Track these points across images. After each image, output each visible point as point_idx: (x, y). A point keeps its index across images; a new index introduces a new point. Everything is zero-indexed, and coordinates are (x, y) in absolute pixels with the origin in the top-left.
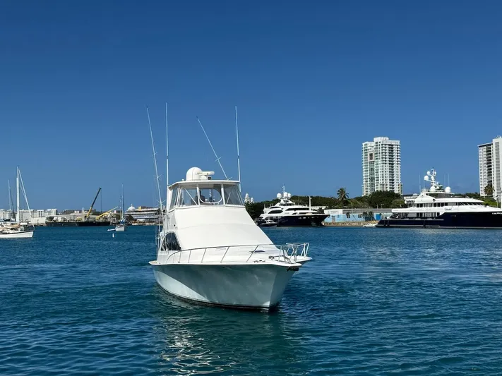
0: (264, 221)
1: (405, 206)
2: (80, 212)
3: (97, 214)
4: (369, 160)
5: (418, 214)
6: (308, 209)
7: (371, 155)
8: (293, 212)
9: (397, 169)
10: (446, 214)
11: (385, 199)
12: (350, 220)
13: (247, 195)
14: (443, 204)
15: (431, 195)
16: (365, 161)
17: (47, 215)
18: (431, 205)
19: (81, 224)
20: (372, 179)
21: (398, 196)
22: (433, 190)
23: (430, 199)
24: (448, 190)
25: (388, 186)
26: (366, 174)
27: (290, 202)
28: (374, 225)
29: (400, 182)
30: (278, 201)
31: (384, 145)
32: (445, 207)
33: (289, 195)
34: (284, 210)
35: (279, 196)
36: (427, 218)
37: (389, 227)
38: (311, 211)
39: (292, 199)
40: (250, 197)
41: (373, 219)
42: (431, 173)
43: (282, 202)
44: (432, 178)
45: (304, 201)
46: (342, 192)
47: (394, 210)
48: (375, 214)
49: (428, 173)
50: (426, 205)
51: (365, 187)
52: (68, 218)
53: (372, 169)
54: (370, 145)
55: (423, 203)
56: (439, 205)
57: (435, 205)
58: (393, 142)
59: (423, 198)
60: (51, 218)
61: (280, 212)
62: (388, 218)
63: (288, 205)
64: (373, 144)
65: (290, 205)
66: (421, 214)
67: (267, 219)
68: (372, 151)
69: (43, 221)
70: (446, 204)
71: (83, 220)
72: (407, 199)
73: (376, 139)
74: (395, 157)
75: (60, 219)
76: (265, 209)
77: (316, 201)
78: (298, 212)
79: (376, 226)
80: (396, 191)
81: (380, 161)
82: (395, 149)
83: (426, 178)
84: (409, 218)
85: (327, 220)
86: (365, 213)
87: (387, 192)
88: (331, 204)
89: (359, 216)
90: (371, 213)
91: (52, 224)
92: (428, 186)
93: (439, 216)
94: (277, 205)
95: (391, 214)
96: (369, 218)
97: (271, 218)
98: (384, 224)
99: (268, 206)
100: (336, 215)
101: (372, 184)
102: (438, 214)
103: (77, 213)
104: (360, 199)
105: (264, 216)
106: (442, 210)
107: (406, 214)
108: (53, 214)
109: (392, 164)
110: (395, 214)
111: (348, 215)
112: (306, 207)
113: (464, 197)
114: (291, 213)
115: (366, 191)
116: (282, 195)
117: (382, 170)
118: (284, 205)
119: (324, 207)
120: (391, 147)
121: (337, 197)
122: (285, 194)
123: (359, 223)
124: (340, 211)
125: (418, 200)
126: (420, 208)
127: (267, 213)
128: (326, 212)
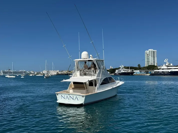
0: (116, 74)
1: (158, 69)
2: (65, 71)
3: (70, 72)
4: (147, 56)
5: (162, 72)
6: (129, 70)
7: (148, 54)
8: (125, 71)
9: (156, 59)
10: (171, 72)
11: (152, 67)
12: (142, 73)
13: (111, 66)
14: (170, 69)
15: (166, 66)
16: (146, 56)
17: (57, 72)
18: (166, 69)
19: (66, 74)
20: (148, 62)
21: (156, 66)
22: (167, 65)
23: (166, 67)
24: (171, 65)
25: (153, 64)
26: (146, 60)
27: (124, 68)
28: (149, 75)
29: (156, 62)
30: (120, 68)
31: (152, 52)
32: (171, 70)
33: (123, 66)
34: (122, 71)
35: (120, 66)
36: (165, 73)
37: (153, 75)
38: (130, 71)
39: (124, 67)
40: (112, 67)
41: (148, 73)
42: (166, 60)
43: (121, 68)
44: (167, 61)
45: (128, 68)
46: (139, 65)
47: (155, 71)
48: (149, 72)
49: (166, 59)
50: (165, 69)
51: (146, 64)
52: (62, 73)
53: (148, 59)
54: (147, 52)
55: (164, 68)
56: (169, 69)
57: (168, 69)
58: (154, 51)
59: (164, 67)
60: (58, 73)
61: (121, 71)
62: (153, 73)
63: (123, 69)
64: (148, 51)
65: (124, 69)
66: (163, 72)
67: (117, 73)
68: (148, 53)
69: (56, 73)
70: (171, 69)
71: (66, 73)
72: (159, 67)
73: (149, 50)
74: (155, 55)
75: (60, 73)
76: (116, 70)
77: (131, 68)
78: (126, 71)
79: (150, 75)
80: (155, 65)
81: (150, 56)
82: (155, 53)
83: (165, 61)
84: (160, 73)
85: (134, 73)
86: (146, 71)
87: (152, 65)
88: (136, 69)
89: (144, 72)
90: (148, 71)
91: (58, 74)
92: (166, 63)
93: (169, 72)
94: (120, 69)
95: (154, 72)
96: (147, 73)
97: (118, 73)
98: (152, 75)
99: (117, 69)
100: (137, 72)
101: (148, 63)
102: (169, 71)
103: (64, 71)
104: (144, 67)
105: (116, 72)
106: (170, 71)
107: (159, 72)
108: (58, 72)
109: (154, 57)
110: (155, 72)
111: (141, 72)
112: (128, 70)
113: (176, 66)
114: (124, 72)
115: (146, 65)
116: (121, 66)
117: (151, 59)
118: (122, 69)
119: (133, 70)
120: (154, 52)
121: (137, 67)
122: (122, 66)
123: (144, 74)
124: (138, 71)
125: (162, 68)
126: (163, 70)
127: (117, 71)
128: (134, 71)
